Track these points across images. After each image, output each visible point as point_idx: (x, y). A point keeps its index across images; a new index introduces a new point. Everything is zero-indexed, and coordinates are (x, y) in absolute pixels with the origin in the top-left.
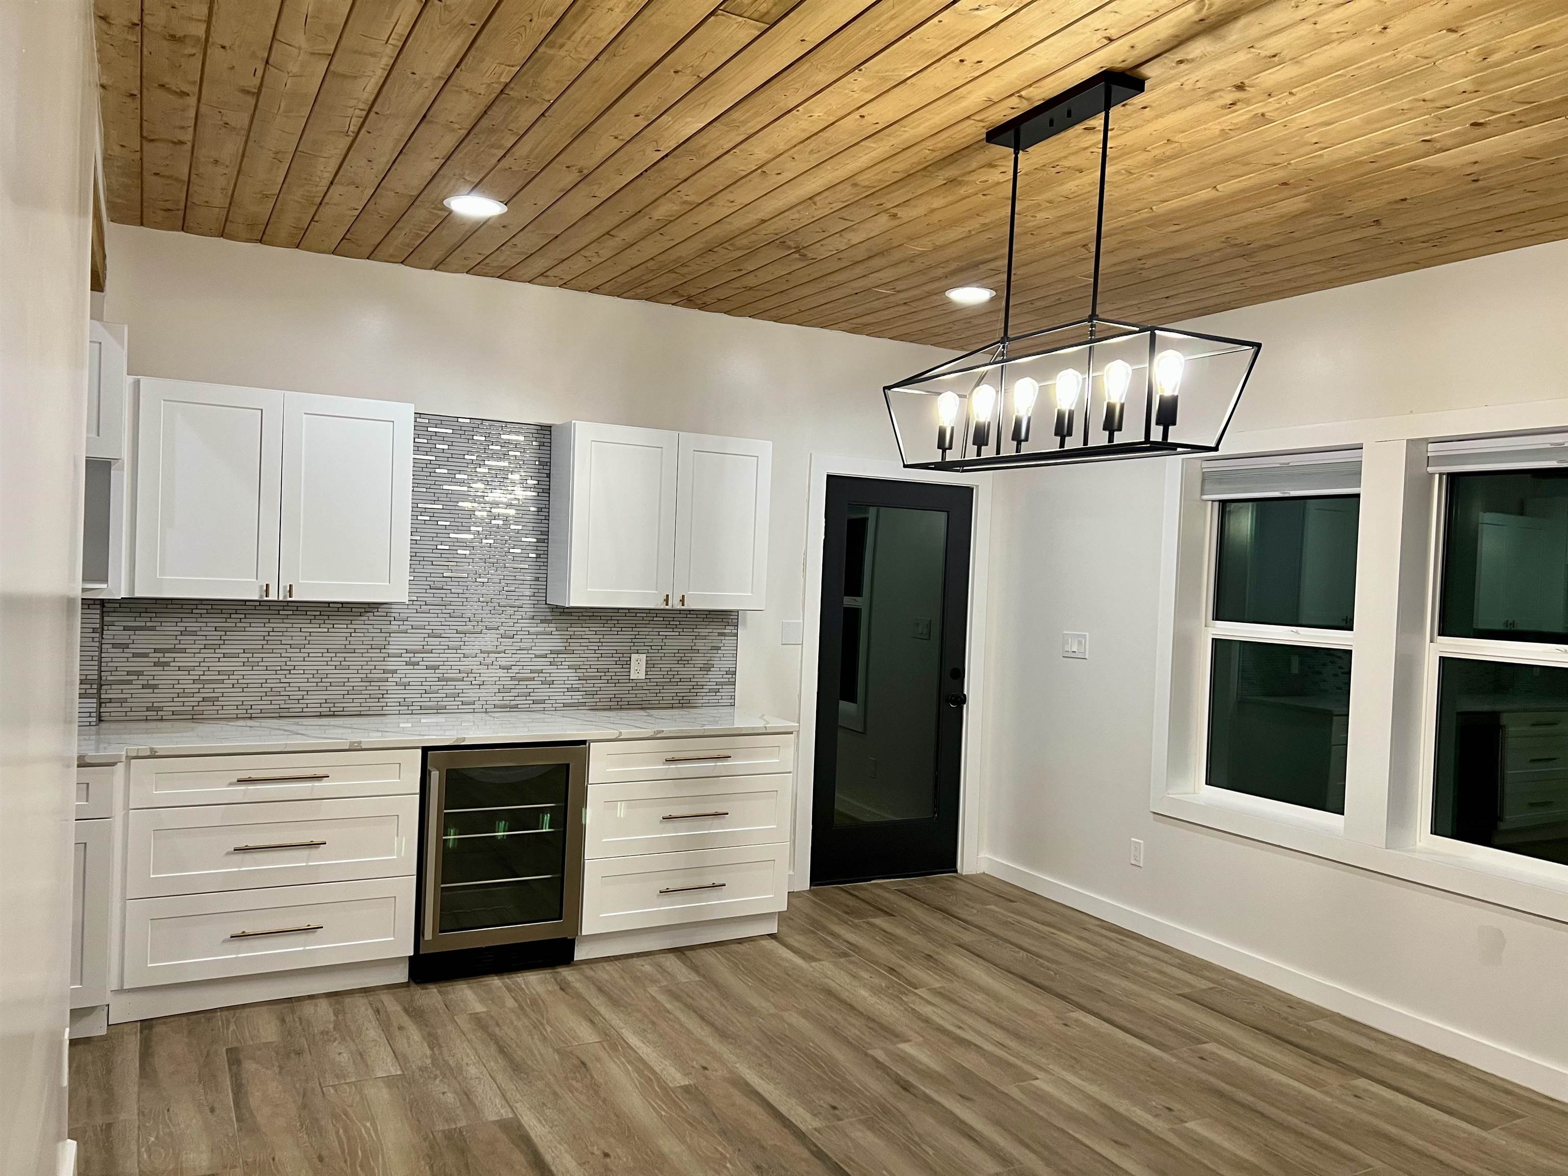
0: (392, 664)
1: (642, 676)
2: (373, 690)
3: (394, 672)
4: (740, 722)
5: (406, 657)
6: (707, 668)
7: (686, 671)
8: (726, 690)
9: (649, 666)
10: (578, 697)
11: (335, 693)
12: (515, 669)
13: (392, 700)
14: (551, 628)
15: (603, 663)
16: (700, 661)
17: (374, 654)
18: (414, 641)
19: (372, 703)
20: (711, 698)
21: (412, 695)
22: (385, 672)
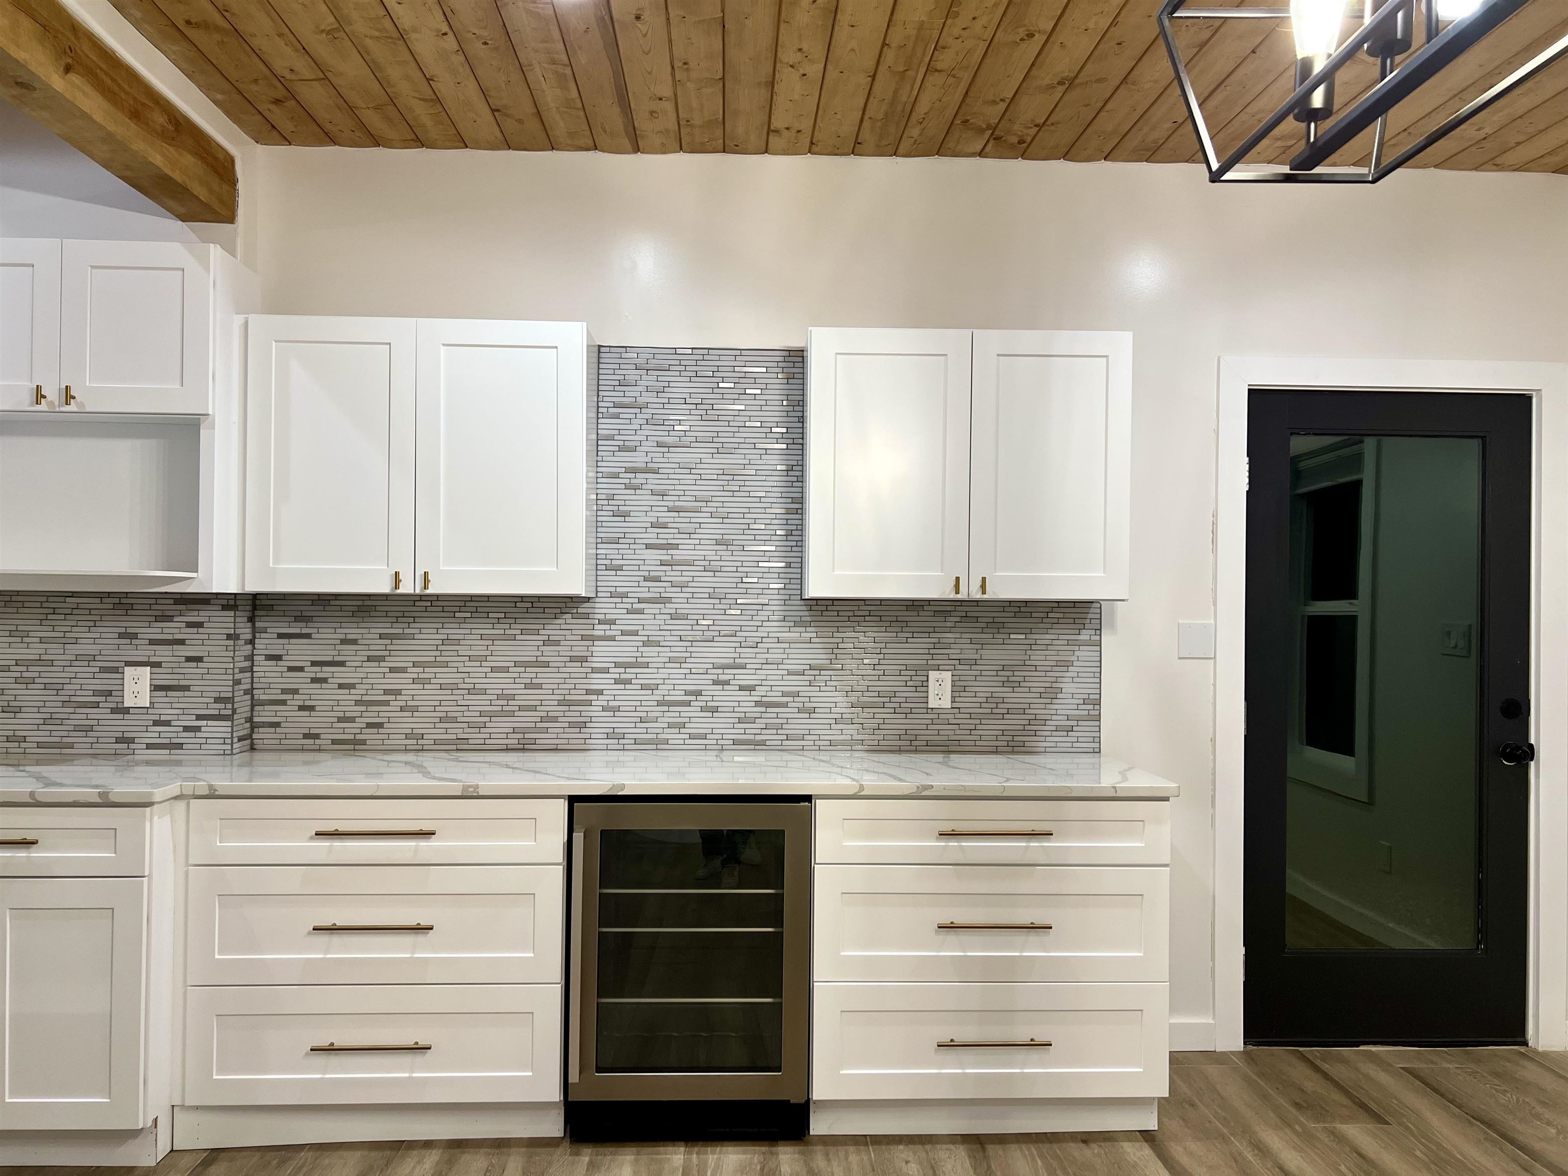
0: (597, 681)
1: (946, 703)
2: (573, 714)
3: (600, 692)
4: (1108, 779)
5: (615, 673)
6: (1052, 693)
7: (1015, 698)
8: (1084, 730)
9: (958, 689)
10: (850, 731)
11: (526, 719)
12: (760, 691)
13: (597, 731)
14: (810, 633)
15: (889, 684)
16: (1038, 683)
17: (575, 668)
18: (625, 650)
19: (573, 734)
20: (1060, 738)
21: (622, 724)
22: (589, 692)
